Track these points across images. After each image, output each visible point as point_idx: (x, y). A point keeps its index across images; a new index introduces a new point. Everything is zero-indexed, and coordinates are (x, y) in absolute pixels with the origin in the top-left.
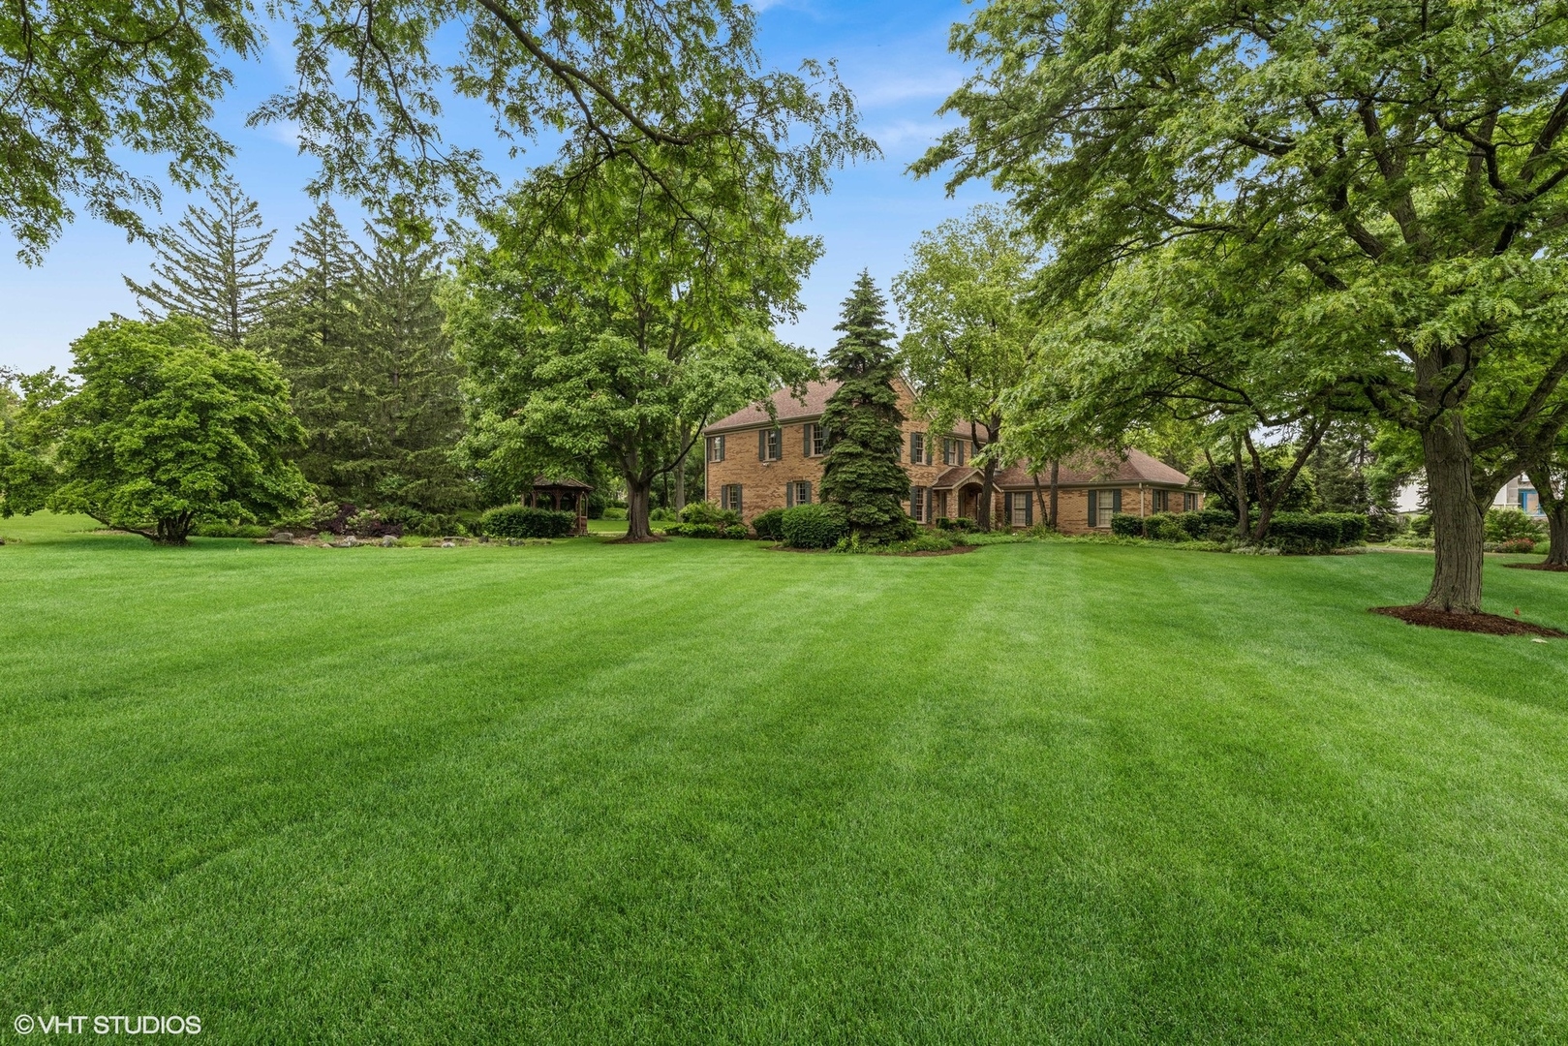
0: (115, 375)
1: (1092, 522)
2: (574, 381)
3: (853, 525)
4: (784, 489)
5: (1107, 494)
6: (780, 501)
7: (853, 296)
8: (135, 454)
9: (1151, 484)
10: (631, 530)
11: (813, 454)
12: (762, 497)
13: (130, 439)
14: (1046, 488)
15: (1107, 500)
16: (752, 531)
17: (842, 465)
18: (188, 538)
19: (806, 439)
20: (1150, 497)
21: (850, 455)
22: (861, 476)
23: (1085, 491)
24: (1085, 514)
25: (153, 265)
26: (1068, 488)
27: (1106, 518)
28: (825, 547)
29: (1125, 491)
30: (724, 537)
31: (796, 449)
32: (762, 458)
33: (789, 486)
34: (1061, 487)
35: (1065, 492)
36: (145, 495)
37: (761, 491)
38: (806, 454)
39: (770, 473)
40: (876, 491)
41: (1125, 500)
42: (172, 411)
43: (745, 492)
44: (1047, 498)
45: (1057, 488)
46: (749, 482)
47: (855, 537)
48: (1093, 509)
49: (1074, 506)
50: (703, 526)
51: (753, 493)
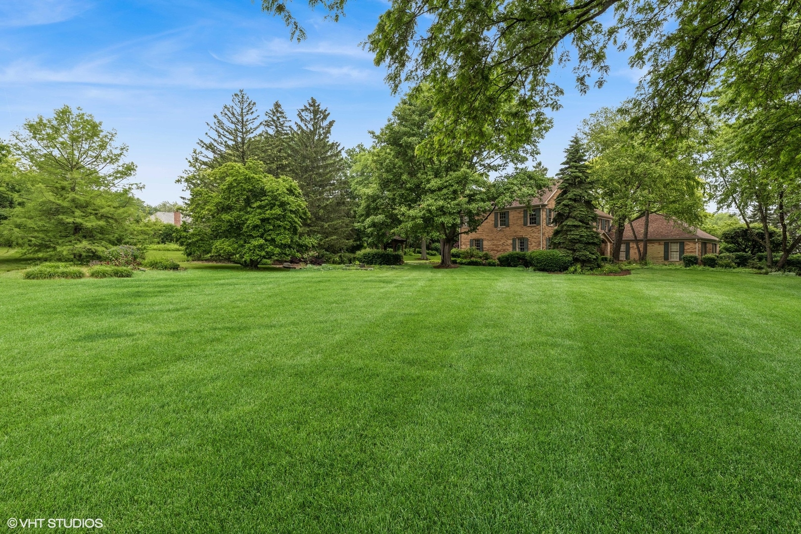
0: (244, 190)
1: (666, 258)
2: (445, 191)
3: (576, 260)
4: (511, 242)
5: (675, 245)
6: (508, 247)
7: (568, 147)
8: (256, 227)
9: (702, 239)
10: (443, 261)
11: (529, 225)
12: (497, 246)
13: (253, 219)
14: (641, 241)
15: (675, 247)
16: (497, 261)
17: (571, 231)
18: (258, 266)
19: (525, 217)
20: (700, 246)
21: (575, 226)
22: (581, 236)
23: (663, 243)
24: (662, 254)
25: (206, 134)
26: (652, 241)
27: (675, 256)
28: (560, 271)
29: (686, 242)
30: (484, 265)
31: (519, 222)
32: (496, 226)
33: (514, 240)
34: (649, 240)
35: (651, 243)
36: (261, 247)
37: (495, 242)
38: (525, 224)
39: (501, 234)
40: (589, 243)
41: (686, 247)
42: (272, 206)
43: (485, 243)
44: (641, 245)
45: (647, 241)
46: (487, 238)
47: (579, 266)
48: (666, 252)
49: (656, 250)
50: (473, 259)
51: (490, 243)
